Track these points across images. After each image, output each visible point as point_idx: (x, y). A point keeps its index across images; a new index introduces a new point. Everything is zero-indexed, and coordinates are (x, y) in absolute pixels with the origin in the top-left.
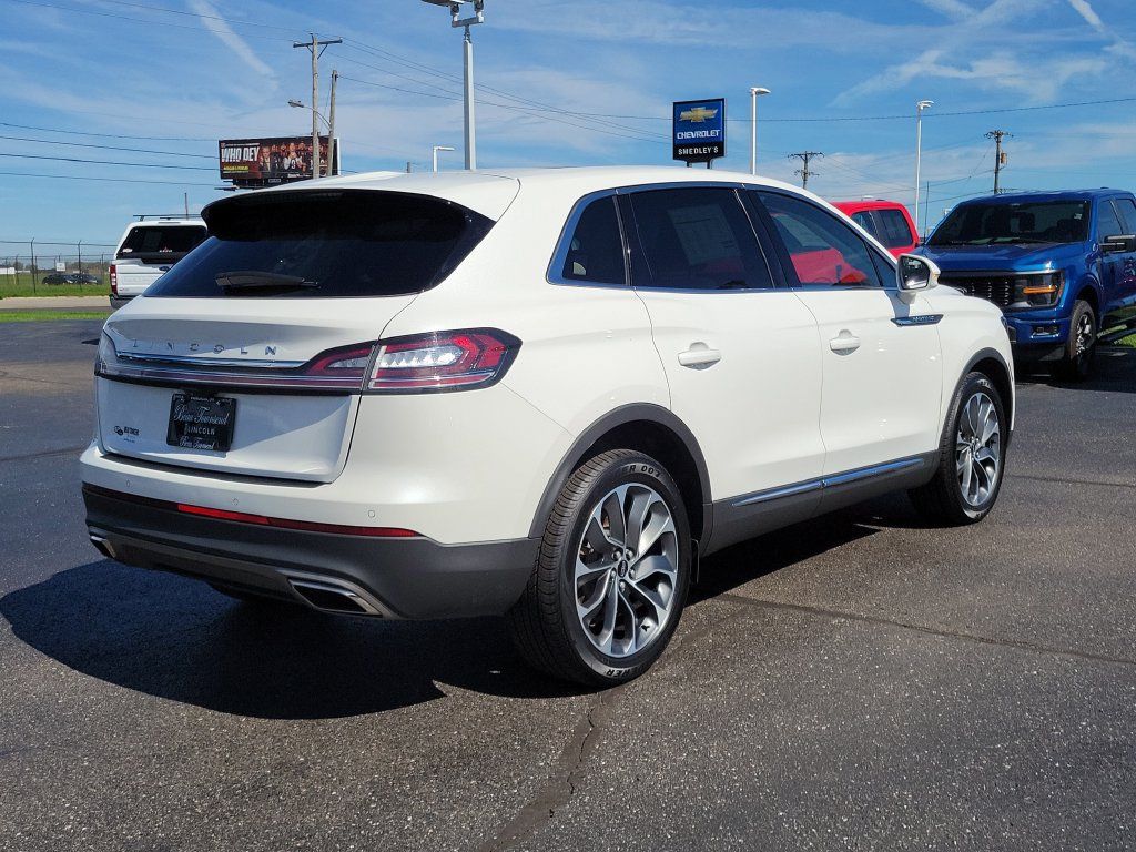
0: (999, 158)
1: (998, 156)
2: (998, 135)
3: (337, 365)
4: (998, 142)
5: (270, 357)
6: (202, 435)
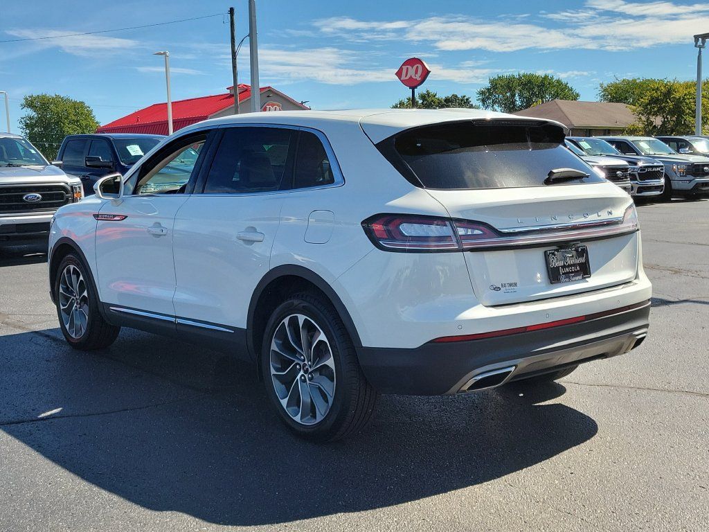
5: (610, 216)
6: (572, 272)
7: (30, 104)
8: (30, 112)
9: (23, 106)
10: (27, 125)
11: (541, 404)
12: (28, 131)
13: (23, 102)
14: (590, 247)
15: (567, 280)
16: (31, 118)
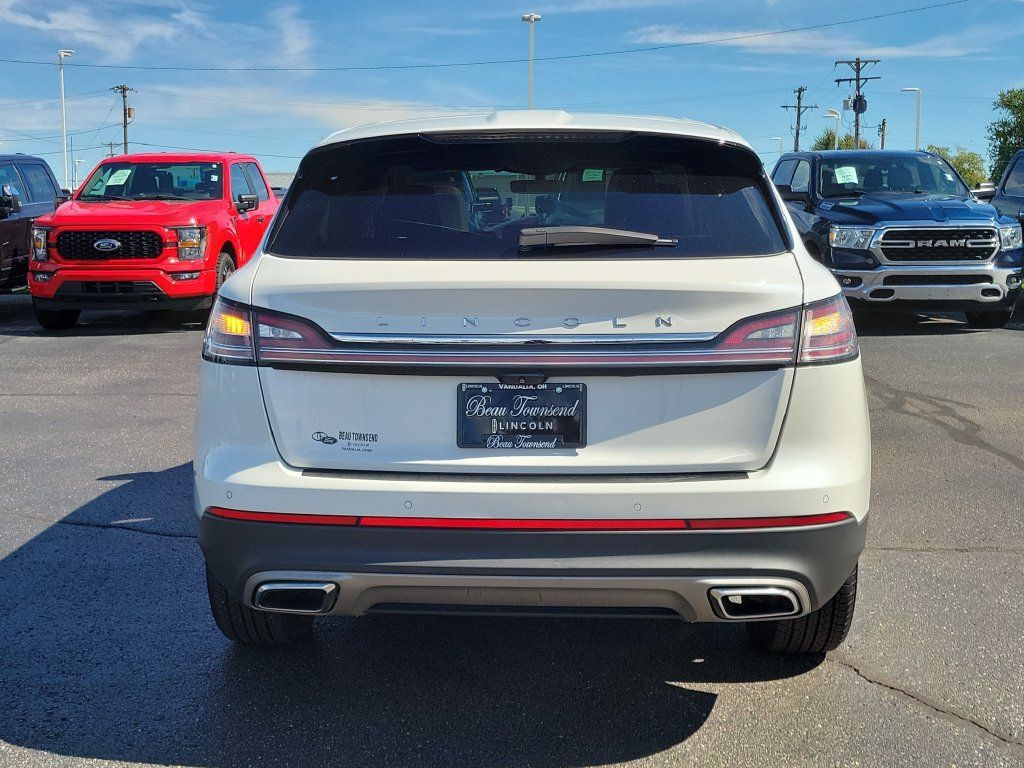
0: (127, 113)
1: (125, 110)
2: (124, 90)
3: (757, 335)
4: (124, 97)
5: (663, 329)
6: (527, 432)
7: (1007, 102)
8: (1006, 115)
9: (997, 105)
10: (998, 134)
11: (673, 683)
12: (998, 143)
13: (998, 99)
14: (596, 387)
15: (510, 444)
16: (1005, 124)
